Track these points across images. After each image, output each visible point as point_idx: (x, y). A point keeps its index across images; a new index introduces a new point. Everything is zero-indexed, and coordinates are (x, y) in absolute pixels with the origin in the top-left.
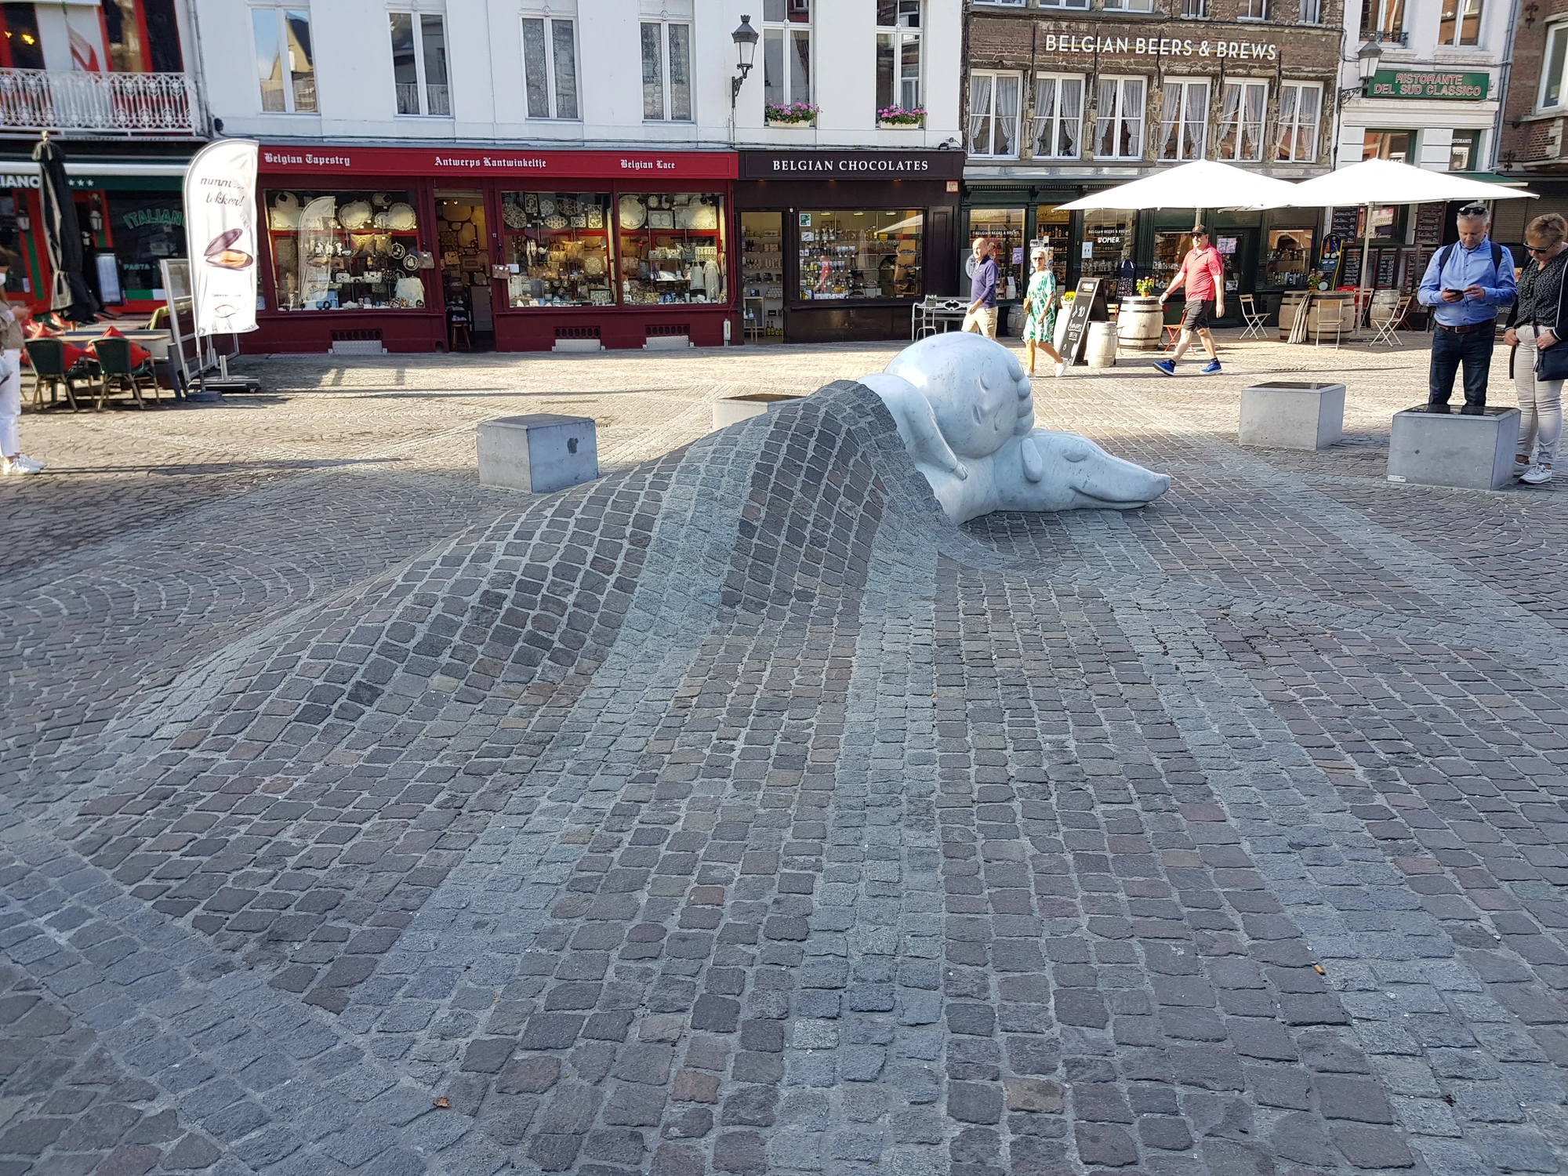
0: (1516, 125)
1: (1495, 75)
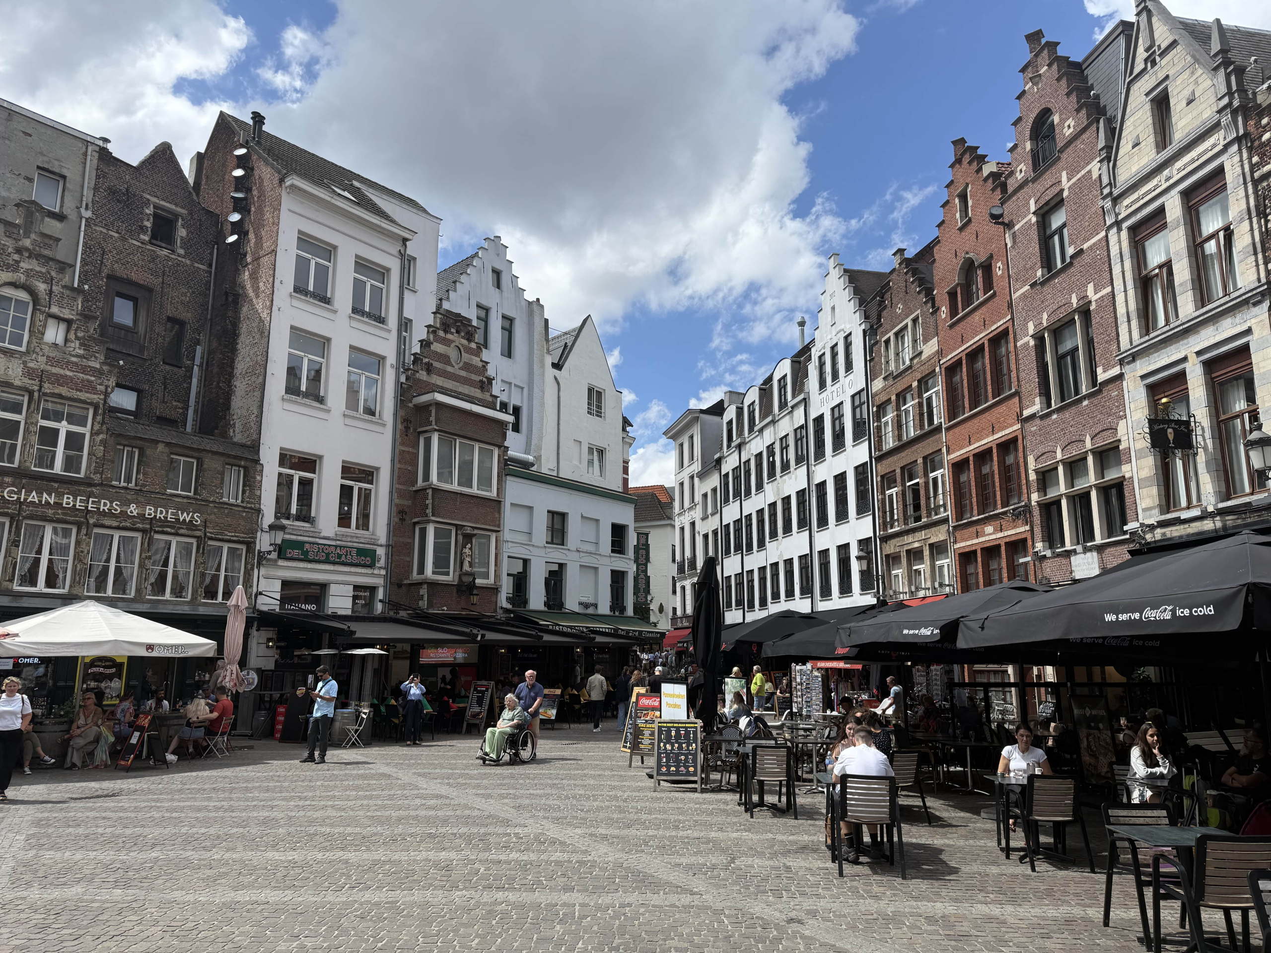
0: (400, 586)
1: (381, 552)
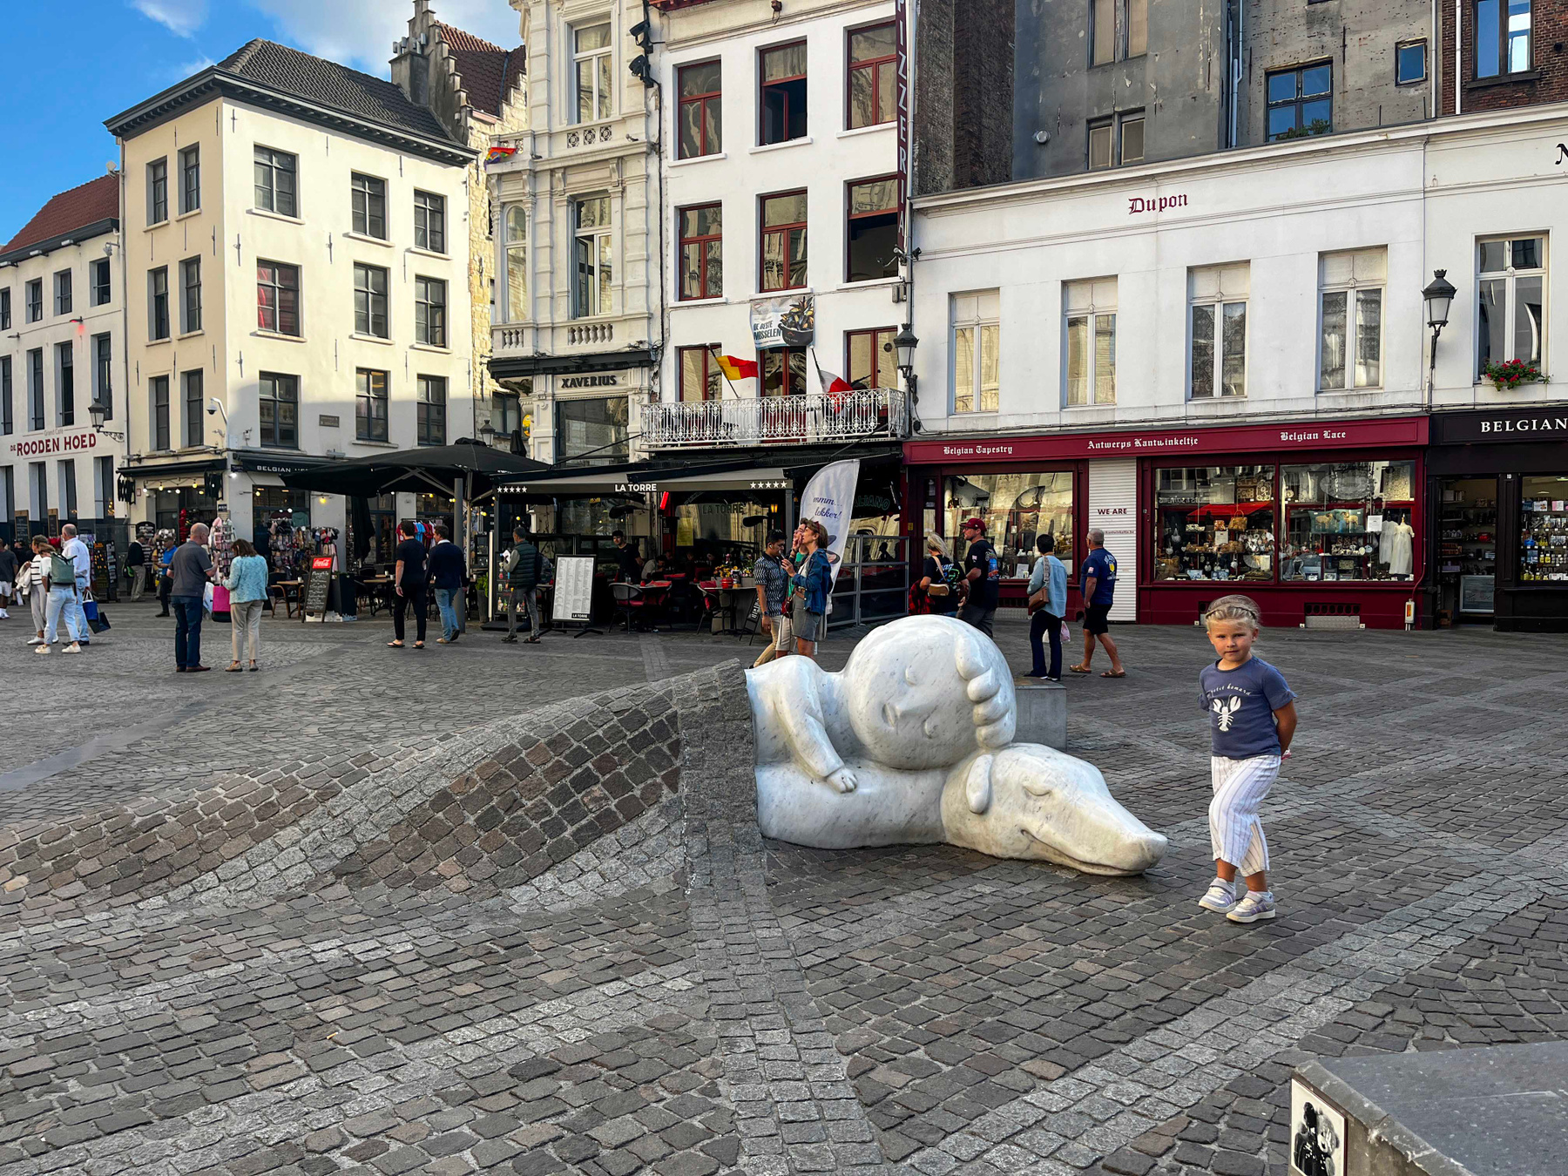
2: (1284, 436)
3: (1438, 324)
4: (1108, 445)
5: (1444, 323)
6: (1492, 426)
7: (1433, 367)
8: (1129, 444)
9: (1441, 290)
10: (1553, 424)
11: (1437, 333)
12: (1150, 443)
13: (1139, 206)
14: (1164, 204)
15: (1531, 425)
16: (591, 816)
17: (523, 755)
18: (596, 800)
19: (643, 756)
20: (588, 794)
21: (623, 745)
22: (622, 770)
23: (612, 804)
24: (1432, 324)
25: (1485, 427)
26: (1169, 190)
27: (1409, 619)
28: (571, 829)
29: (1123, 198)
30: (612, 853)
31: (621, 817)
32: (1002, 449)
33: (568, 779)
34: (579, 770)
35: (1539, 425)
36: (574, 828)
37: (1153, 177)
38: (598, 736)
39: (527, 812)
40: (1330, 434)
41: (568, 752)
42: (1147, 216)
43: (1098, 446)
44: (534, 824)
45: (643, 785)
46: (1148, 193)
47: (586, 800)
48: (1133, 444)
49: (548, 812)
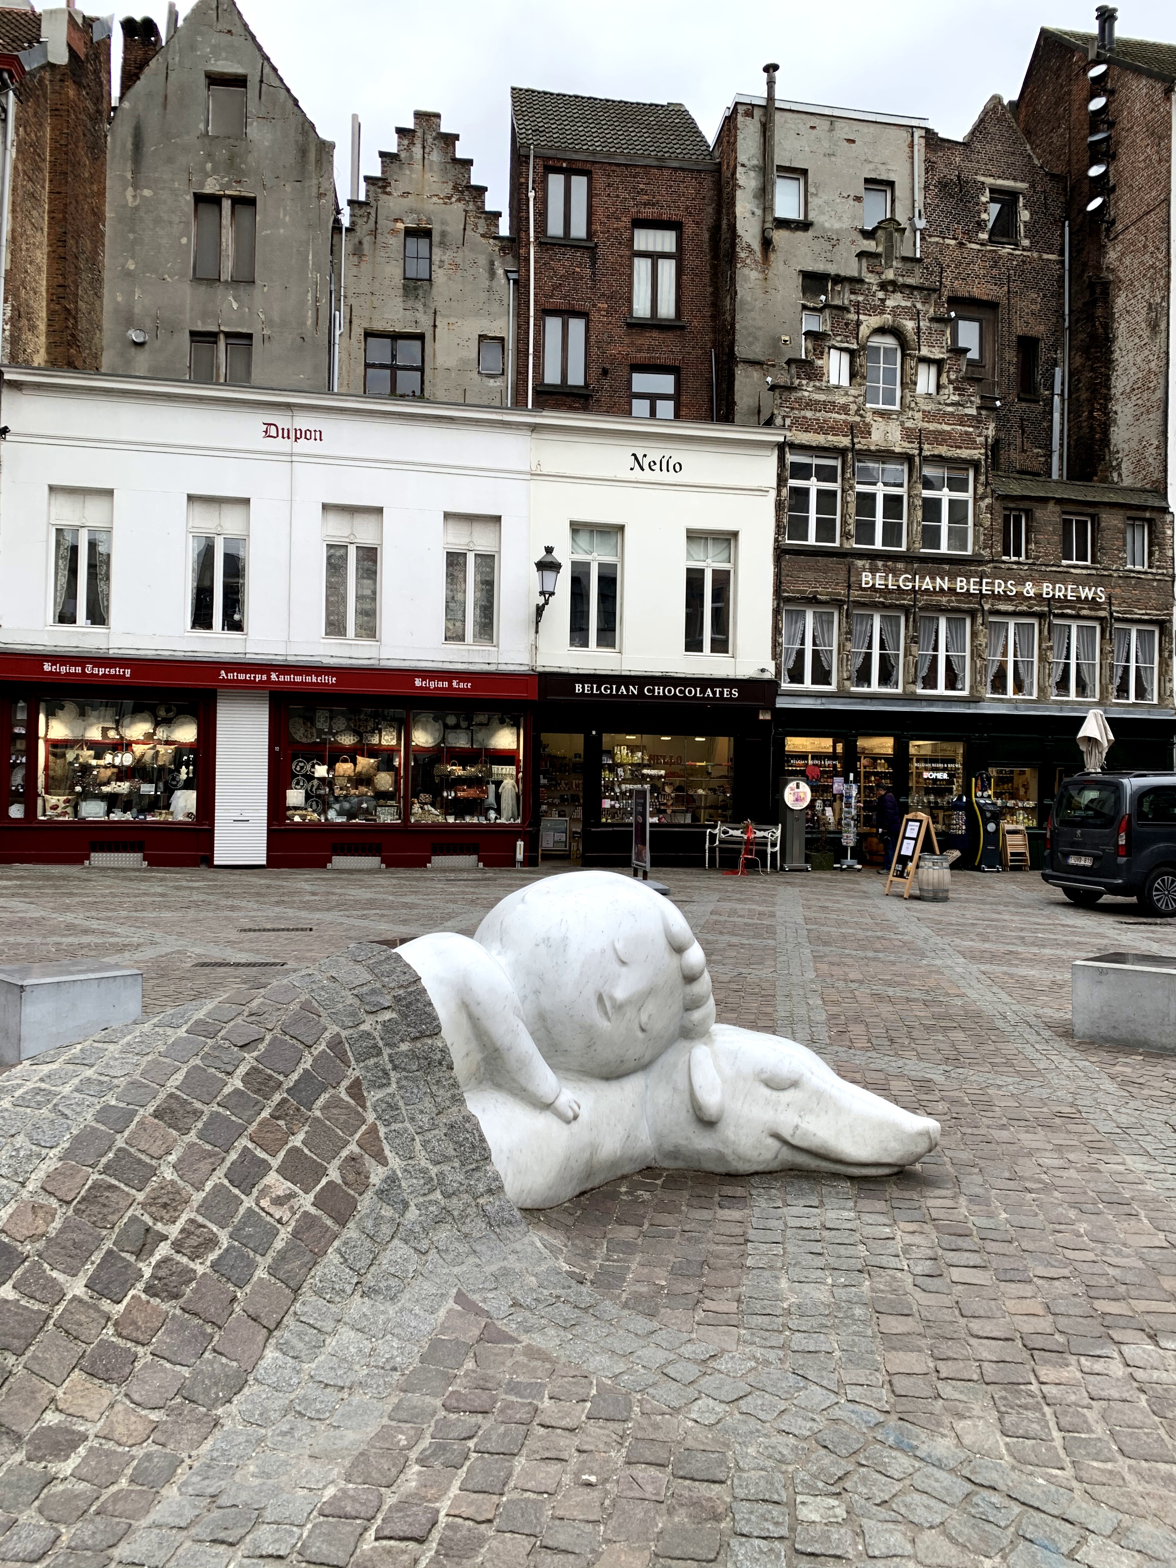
2: (418, 682)
3: (547, 594)
4: (242, 677)
5: (552, 594)
6: (583, 688)
7: (537, 632)
8: (265, 677)
9: (547, 565)
10: (627, 690)
11: (547, 602)
12: (287, 678)
13: (274, 433)
14: (299, 435)
15: (611, 689)
16: (284, 1233)
17: (120, 1142)
18: (279, 1201)
19: (318, 1113)
20: (263, 1193)
21: (284, 1101)
22: (297, 1141)
23: (306, 1202)
24: (542, 593)
25: (578, 688)
26: (303, 422)
27: (520, 856)
28: (263, 1263)
29: (255, 421)
30: (349, 1289)
31: (329, 1222)
32: (118, 671)
33: (220, 1172)
34: (233, 1156)
35: (618, 690)
36: (269, 1259)
37: (289, 406)
38: (236, 1091)
39: (178, 1246)
40: (458, 683)
41: (200, 1125)
42: (282, 445)
43: (230, 676)
44: (200, 1268)
45: (337, 1162)
46: (282, 421)
47: (265, 1203)
48: (269, 677)
49: (212, 1242)
